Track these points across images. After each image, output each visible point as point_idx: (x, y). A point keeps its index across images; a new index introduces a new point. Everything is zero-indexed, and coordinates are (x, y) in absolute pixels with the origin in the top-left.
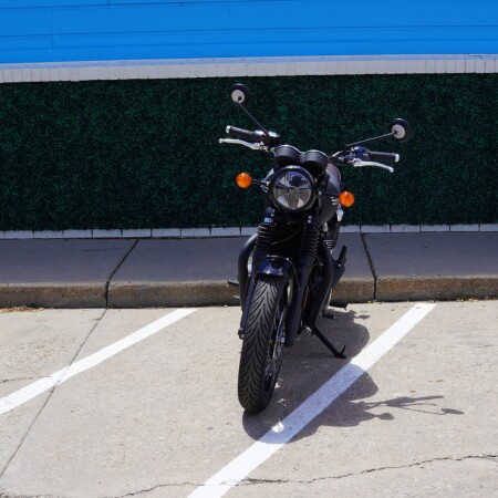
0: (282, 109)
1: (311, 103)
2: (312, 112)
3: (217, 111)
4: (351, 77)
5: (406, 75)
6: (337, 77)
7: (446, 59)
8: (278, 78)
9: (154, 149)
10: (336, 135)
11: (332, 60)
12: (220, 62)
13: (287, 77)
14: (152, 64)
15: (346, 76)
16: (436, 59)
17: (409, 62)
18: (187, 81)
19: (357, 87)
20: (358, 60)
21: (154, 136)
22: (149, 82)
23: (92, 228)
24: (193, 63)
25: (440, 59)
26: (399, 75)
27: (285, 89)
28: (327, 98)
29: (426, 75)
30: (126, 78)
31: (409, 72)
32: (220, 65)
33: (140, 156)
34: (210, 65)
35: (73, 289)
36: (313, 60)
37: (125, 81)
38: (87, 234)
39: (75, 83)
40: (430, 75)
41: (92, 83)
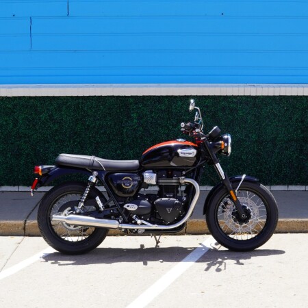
0: (135, 115)
1: (152, 112)
2: (152, 117)
3: (95, 116)
4: (176, 97)
5: (209, 96)
6: (167, 97)
7: (233, 87)
8: (132, 97)
9: (57, 138)
10: (167, 131)
11: (165, 87)
12: (97, 87)
13: (137, 96)
14: (56, 87)
15: (172, 96)
16: (227, 87)
17: (211, 89)
18: (78, 98)
19: (179, 104)
20: (180, 87)
21: (57, 130)
22: (54, 98)
23: (19, 185)
24: (81, 87)
25: (229, 87)
26: (205, 97)
27: (136, 104)
28: (161, 109)
29: (221, 96)
30: (40, 95)
31: (211, 94)
32: (97, 89)
33: (48, 142)
34: (91, 89)
35: (4, 224)
36: (153, 87)
37: (40, 97)
38: (15, 188)
39: (9, 97)
40: (224, 96)
41: (20, 98)
